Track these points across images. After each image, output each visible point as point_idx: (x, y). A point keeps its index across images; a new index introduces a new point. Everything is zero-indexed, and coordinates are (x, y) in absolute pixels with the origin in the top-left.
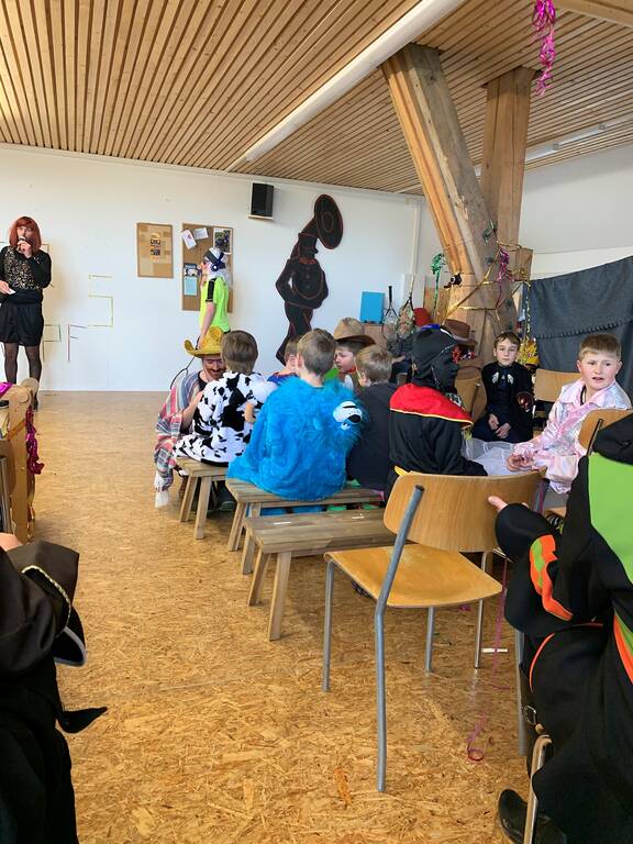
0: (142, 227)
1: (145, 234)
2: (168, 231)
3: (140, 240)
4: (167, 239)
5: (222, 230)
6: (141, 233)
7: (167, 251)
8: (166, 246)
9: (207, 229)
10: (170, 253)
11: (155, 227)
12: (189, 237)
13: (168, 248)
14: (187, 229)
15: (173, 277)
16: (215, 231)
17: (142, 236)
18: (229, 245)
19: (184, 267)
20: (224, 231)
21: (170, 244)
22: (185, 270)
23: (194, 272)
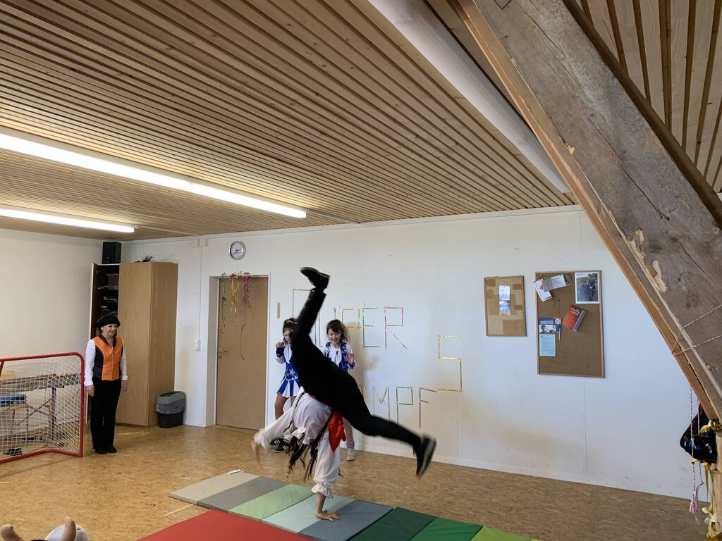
1: (491, 288)
3: (488, 295)
4: (518, 293)
5: (586, 275)
6: (488, 289)
7: (517, 305)
8: (517, 300)
9: (564, 276)
10: (523, 307)
11: (505, 280)
12: (541, 288)
13: (519, 302)
14: (540, 278)
15: (526, 335)
16: (576, 277)
17: (490, 290)
18: (597, 292)
19: (539, 323)
20: (589, 275)
21: (521, 297)
22: (540, 326)
23: (552, 329)
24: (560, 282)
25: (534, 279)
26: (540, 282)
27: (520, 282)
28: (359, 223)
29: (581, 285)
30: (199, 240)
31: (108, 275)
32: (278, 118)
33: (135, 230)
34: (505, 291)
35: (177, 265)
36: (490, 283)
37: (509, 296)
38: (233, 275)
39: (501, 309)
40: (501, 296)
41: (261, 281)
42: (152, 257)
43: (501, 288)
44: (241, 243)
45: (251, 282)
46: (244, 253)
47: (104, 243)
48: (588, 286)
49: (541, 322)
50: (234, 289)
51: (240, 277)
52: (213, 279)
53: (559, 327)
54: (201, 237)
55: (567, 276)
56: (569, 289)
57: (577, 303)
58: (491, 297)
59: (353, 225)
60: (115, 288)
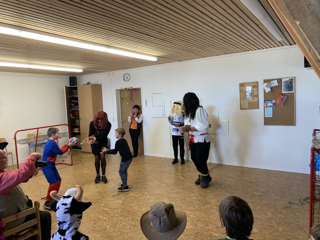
4: (255, 89)
5: (288, 79)
7: (255, 95)
8: (255, 93)
9: (277, 80)
10: (257, 96)
11: (249, 84)
12: (266, 86)
13: (255, 94)
14: (266, 82)
15: (259, 108)
16: (283, 80)
17: (242, 89)
18: (293, 87)
19: (265, 103)
20: (289, 79)
21: (257, 91)
22: (265, 104)
23: (271, 105)
24: (275, 83)
25: (263, 82)
26: (266, 84)
27: (256, 84)
28: (180, 61)
29: (286, 84)
30: (110, 74)
31: (73, 91)
32: (149, 16)
33: (83, 70)
34: (249, 89)
35: (101, 85)
36: (242, 85)
37: (251, 91)
38: (126, 88)
39: (247, 97)
40: (247, 91)
41: (138, 90)
42: (90, 82)
43: (247, 87)
44: (128, 74)
45: (133, 91)
46: (130, 79)
47: (70, 77)
48: (289, 85)
50: (127, 94)
51: (129, 89)
52: (117, 90)
53: (274, 104)
54: (110, 72)
55: (278, 80)
56: (279, 87)
57: (283, 92)
58: (242, 92)
59: (177, 62)
60: (76, 96)
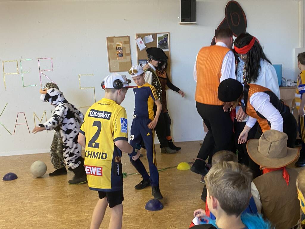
0: (110, 40)
1: (112, 44)
2: (127, 41)
3: (109, 48)
4: (126, 46)
6: (109, 44)
10: (129, 54)
11: (119, 38)
12: (141, 42)
13: (127, 51)
16: (157, 36)
18: (168, 44)
20: (164, 35)
21: (128, 48)
24: (150, 39)
25: (135, 37)
26: (140, 39)
48: (163, 41)
49: (140, 62)
55: (153, 36)
58: (111, 49)
